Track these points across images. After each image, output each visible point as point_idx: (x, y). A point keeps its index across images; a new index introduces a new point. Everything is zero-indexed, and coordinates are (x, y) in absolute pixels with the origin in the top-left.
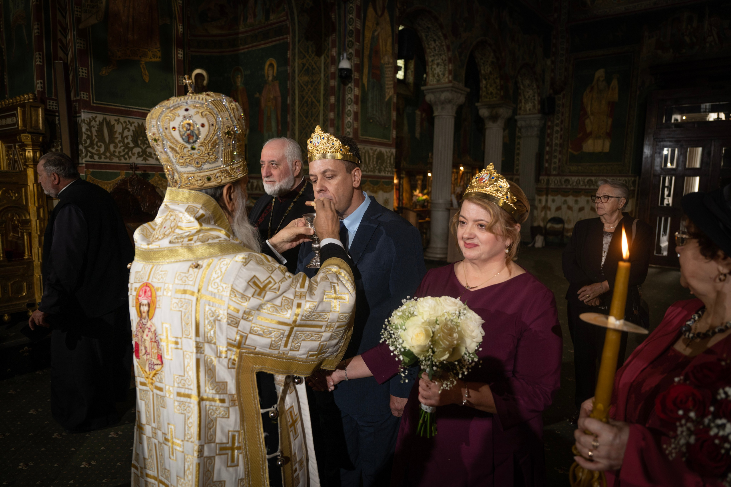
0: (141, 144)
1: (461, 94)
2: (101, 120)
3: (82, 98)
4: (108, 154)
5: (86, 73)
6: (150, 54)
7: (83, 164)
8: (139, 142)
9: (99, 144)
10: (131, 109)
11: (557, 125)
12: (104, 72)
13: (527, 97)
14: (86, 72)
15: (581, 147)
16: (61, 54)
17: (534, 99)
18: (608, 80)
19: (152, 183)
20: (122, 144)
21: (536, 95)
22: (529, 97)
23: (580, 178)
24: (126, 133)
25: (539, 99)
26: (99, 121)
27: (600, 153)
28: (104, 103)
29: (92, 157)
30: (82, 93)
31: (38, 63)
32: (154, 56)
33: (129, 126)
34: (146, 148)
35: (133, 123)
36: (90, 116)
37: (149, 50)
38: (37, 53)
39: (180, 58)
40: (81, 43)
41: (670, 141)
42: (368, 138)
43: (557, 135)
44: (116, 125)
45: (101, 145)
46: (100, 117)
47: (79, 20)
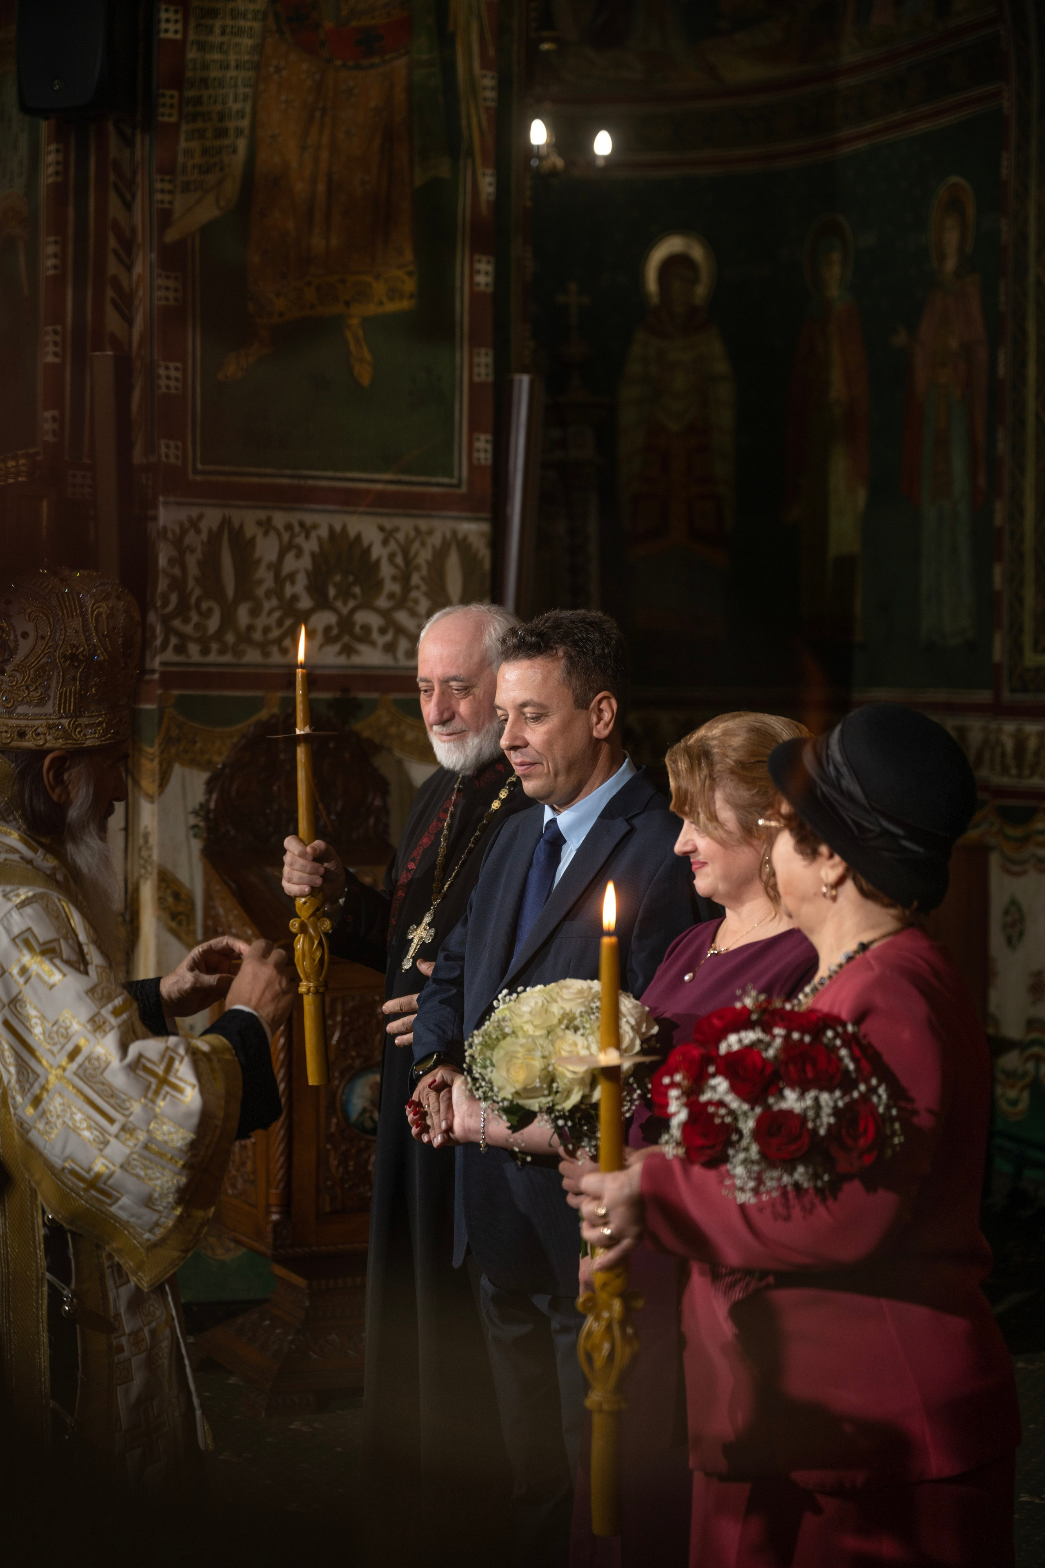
0: (336, 598)
2: (215, 527)
3: (164, 459)
4: (230, 638)
5: (177, 380)
6: (379, 288)
7: (153, 671)
8: (332, 592)
9: (204, 606)
10: (310, 482)
12: (232, 368)
14: (179, 375)
16: (113, 322)
19: (366, 734)
20: (274, 602)
24: (290, 563)
26: (210, 531)
28: (228, 468)
29: (180, 649)
30: (163, 442)
31: (50, 359)
32: (394, 293)
33: (300, 540)
34: (353, 611)
35: (315, 527)
36: (183, 514)
37: (377, 277)
38: (49, 328)
39: (482, 288)
40: (167, 289)
44: (260, 541)
45: (210, 611)
46: (212, 518)
47: (165, 218)
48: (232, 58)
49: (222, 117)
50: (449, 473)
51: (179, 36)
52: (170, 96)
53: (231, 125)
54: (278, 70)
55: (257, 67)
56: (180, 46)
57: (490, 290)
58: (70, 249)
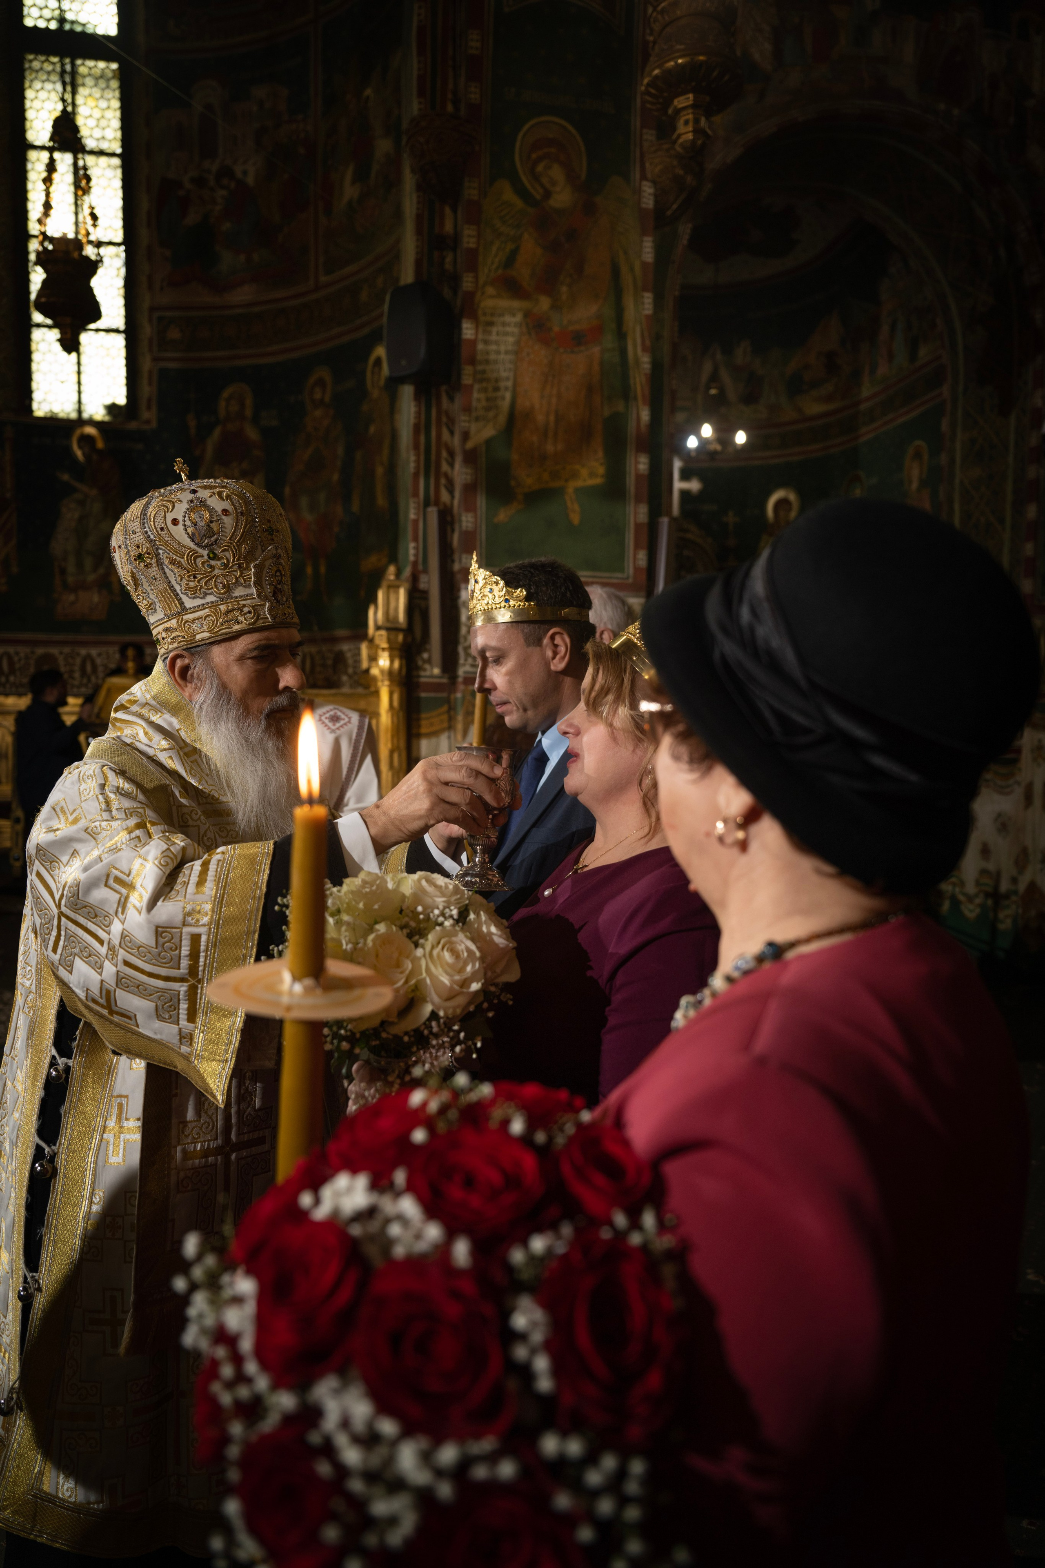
5: (472, 522)
6: (584, 472)
12: (503, 515)
14: (473, 520)
16: (444, 493)
31: (413, 516)
32: (592, 475)
37: (583, 466)
38: (412, 500)
39: (642, 471)
40: (468, 474)
47: (466, 436)
48: (502, 348)
49: (497, 380)
50: (621, 570)
51: (473, 337)
52: (467, 370)
53: (502, 384)
54: (528, 354)
55: (516, 353)
56: (473, 343)
57: (646, 472)
58: (422, 458)
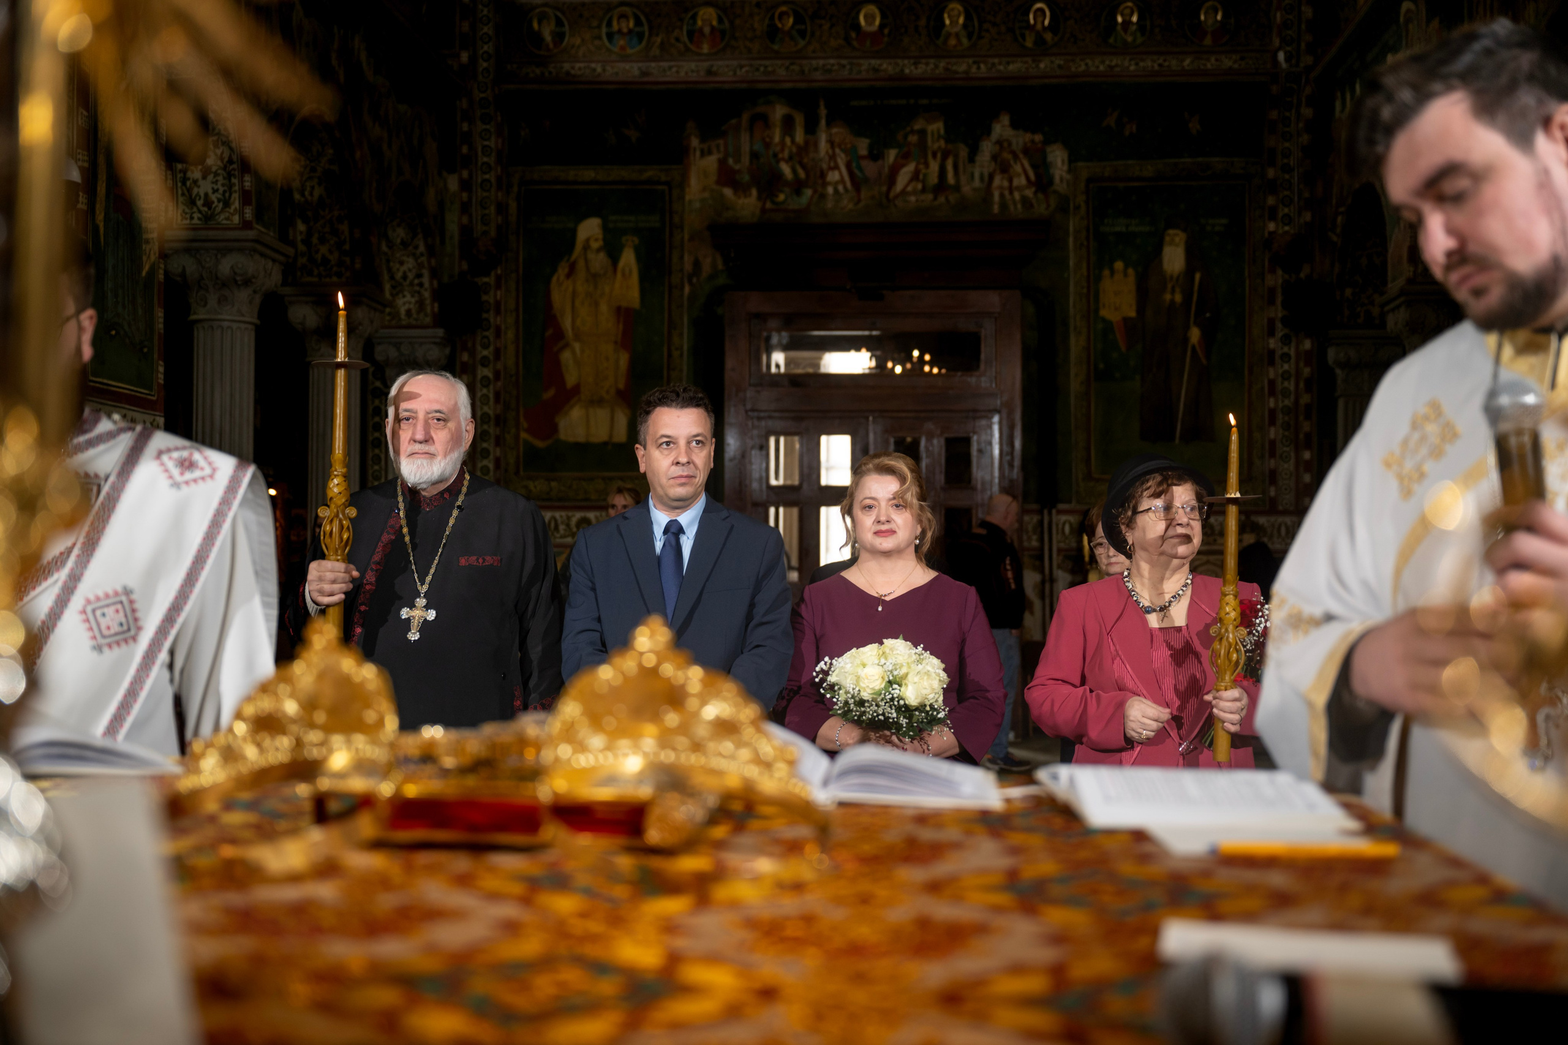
1: (274, 261)
11: (485, 362)
13: (398, 276)
15: (555, 429)
17: (421, 285)
18: (613, 252)
21: (426, 273)
22: (405, 277)
23: (557, 514)
25: (435, 283)
27: (605, 444)
41: (781, 418)
42: (105, 381)
43: (485, 391)
